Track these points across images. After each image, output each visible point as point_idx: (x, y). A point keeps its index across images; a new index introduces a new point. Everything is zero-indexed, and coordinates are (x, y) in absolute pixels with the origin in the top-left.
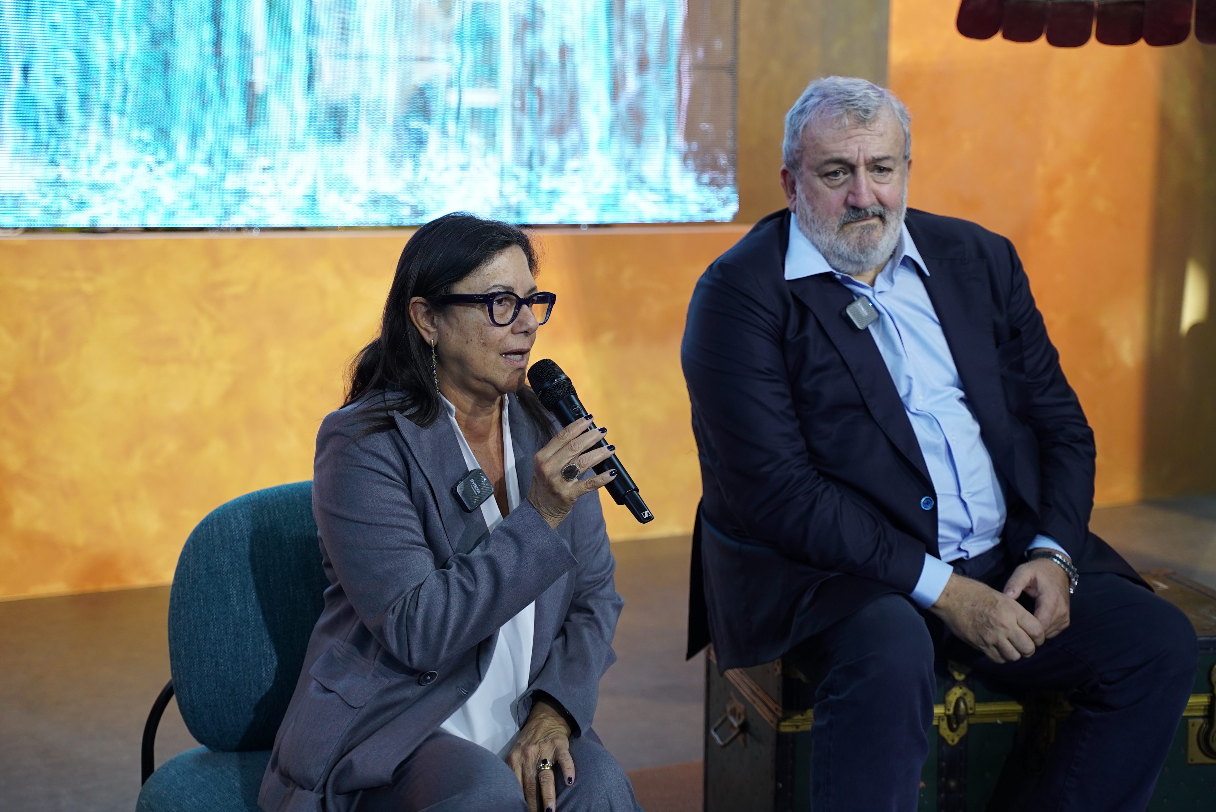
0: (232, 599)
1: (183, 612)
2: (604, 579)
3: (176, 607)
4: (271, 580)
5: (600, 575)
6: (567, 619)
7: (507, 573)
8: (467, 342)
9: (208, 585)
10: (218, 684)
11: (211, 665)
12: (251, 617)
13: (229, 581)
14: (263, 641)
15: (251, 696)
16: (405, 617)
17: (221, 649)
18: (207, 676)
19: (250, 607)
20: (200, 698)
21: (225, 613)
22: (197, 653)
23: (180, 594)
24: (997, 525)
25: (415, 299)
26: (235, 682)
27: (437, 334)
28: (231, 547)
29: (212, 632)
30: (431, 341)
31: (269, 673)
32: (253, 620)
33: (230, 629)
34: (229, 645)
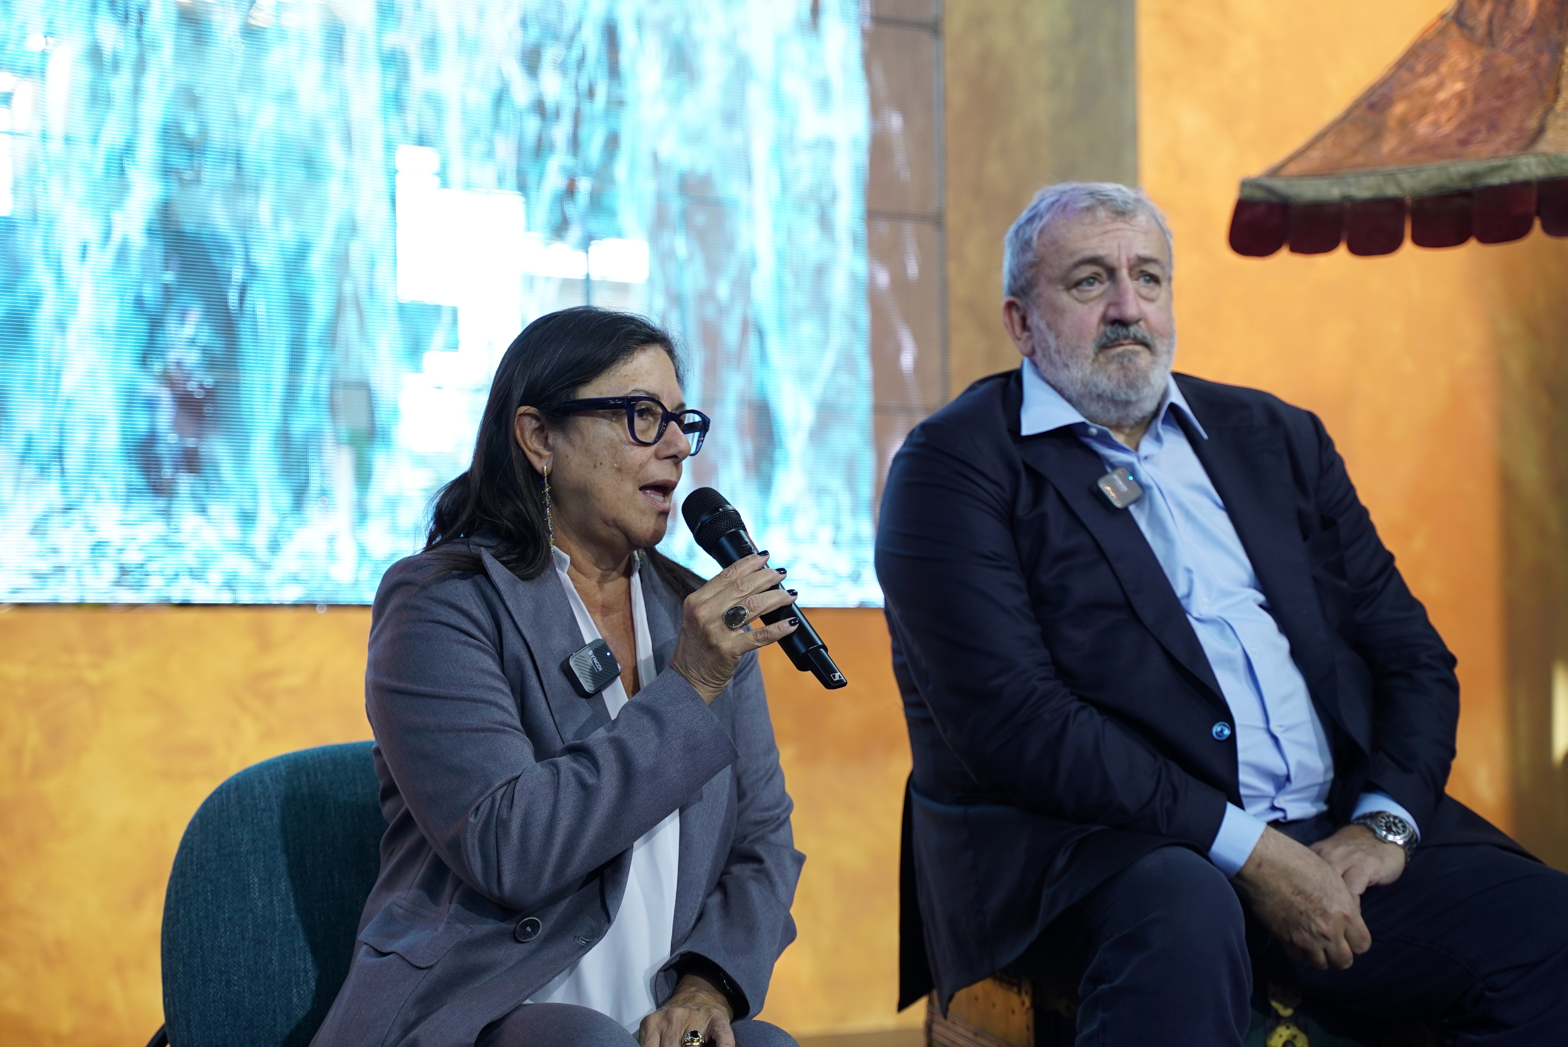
0: (252, 890)
1: (182, 911)
2: (778, 818)
3: (172, 906)
4: (308, 865)
5: (771, 813)
6: (725, 872)
7: (643, 760)
8: (595, 467)
9: (219, 872)
10: (229, 1013)
11: (220, 986)
12: (279, 915)
13: (248, 865)
14: (295, 950)
15: (276, 1029)
16: (495, 818)
17: (235, 962)
18: (214, 1001)
19: (278, 902)
20: (202, 1035)
21: (241, 910)
22: (200, 969)
23: (179, 887)
24: (1321, 780)
25: (523, 409)
26: (253, 1009)
27: (552, 459)
28: (253, 819)
29: (222, 937)
30: (543, 468)
31: (303, 996)
32: (281, 920)
33: (249, 933)
34: (246, 955)
